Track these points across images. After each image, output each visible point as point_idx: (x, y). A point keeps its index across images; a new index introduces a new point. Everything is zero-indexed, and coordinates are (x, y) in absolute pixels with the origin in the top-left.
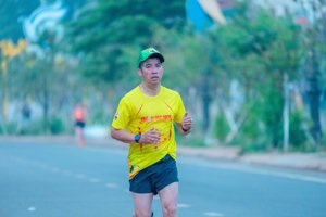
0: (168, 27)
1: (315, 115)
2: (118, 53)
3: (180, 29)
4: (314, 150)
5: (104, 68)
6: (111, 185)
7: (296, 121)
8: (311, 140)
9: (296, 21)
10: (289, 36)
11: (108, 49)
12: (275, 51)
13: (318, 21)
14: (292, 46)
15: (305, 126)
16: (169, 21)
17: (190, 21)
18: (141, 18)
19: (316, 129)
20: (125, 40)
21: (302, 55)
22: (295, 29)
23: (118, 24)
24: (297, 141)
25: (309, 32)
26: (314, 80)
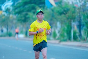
0: (40, 7)
1: (80, 31)
2: (27, 14)
4: (80, 41)
5: (23, 18)
6: (25, 51)
7: (75, 33)
8: (79, 38)
9: (75, 6)
10: (73, 10)
11: (24, 13)
12: (69, 14)
13: (81, 6)
14: (74, 12)
15: (77, 34)
16: (41, 5)
17: (46, 6)
18: (33, 5)
19: (80, 35)
20: (29, 11)
21: (77, 15)
22: (75, 8)
23: (27, 6)
24: (75, 38)
25: (78, 9)
26: (80, 22)
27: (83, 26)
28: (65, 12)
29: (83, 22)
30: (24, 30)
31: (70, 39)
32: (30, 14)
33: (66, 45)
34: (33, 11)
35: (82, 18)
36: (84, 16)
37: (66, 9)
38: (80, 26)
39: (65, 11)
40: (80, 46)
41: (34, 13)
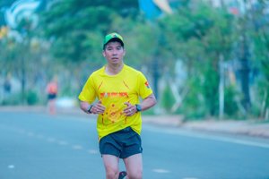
0: (124, 16)
1: (245, 89)
2: (83, 37)
3: (134, 17)
4: (244, 118)
5: (71, 50)
7: (229, 94)
8: (242, 110)
9: (230, 11)
10: (224, 24)
11: (74, 34)
12: (212, 36)
13: (248, 11)
14: (226, 32)
15: (237, 99)
16: (125, 11)
17: (142, 12)
19: (246, 101)
20: (89, 27)
21: (235, 40)
22: (229, 17)
24: (231, 111)
25: (241, 20)
26: (244, 60)
27: (256, 72)
28: (198, 32)
29: (255, 60)
30: (75, 85)
31: (214, 112)
33: (202, 131)
35: (252, 48)
36: (258, 42)
37: (202, 23)
38: (244, 74)
39: (198, 27)
40: (247, 134)
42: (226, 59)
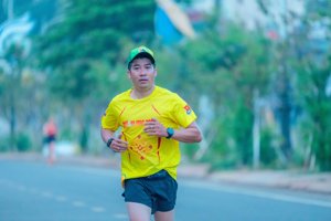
1: (286, 132)
2: (86, 68)
4: (284, 168)
5: (72, 83)
7: (266, 139)
8: (281, 158)
9: (267, 35)
10: (259, 51)
11: (75, 64)
12: (245, 66)
13: (289, 35)
14: (262, 61)
15: (276, 144)
16: (137, 34)
17: (159, 35)
18: (109, 32)
19: (287, 146)
20: (94, 54)
21: (273, 71)
22: (265, 43)
23: (86, 38)
24: (268, 159)
25: (280, 47)
26: (285, 96)
27: (299, 110)
28: (228, 61)
29: (298, 96)
30: (76, 127)
31: (247, 160)
32: (99, 68)
34: (111, 54)
35: (294, 80)
36: (302, 73)
37: (232, 49)
38: (285, 114)
39: (228, 54)
41: (113, 63)
42: (262, 94)
